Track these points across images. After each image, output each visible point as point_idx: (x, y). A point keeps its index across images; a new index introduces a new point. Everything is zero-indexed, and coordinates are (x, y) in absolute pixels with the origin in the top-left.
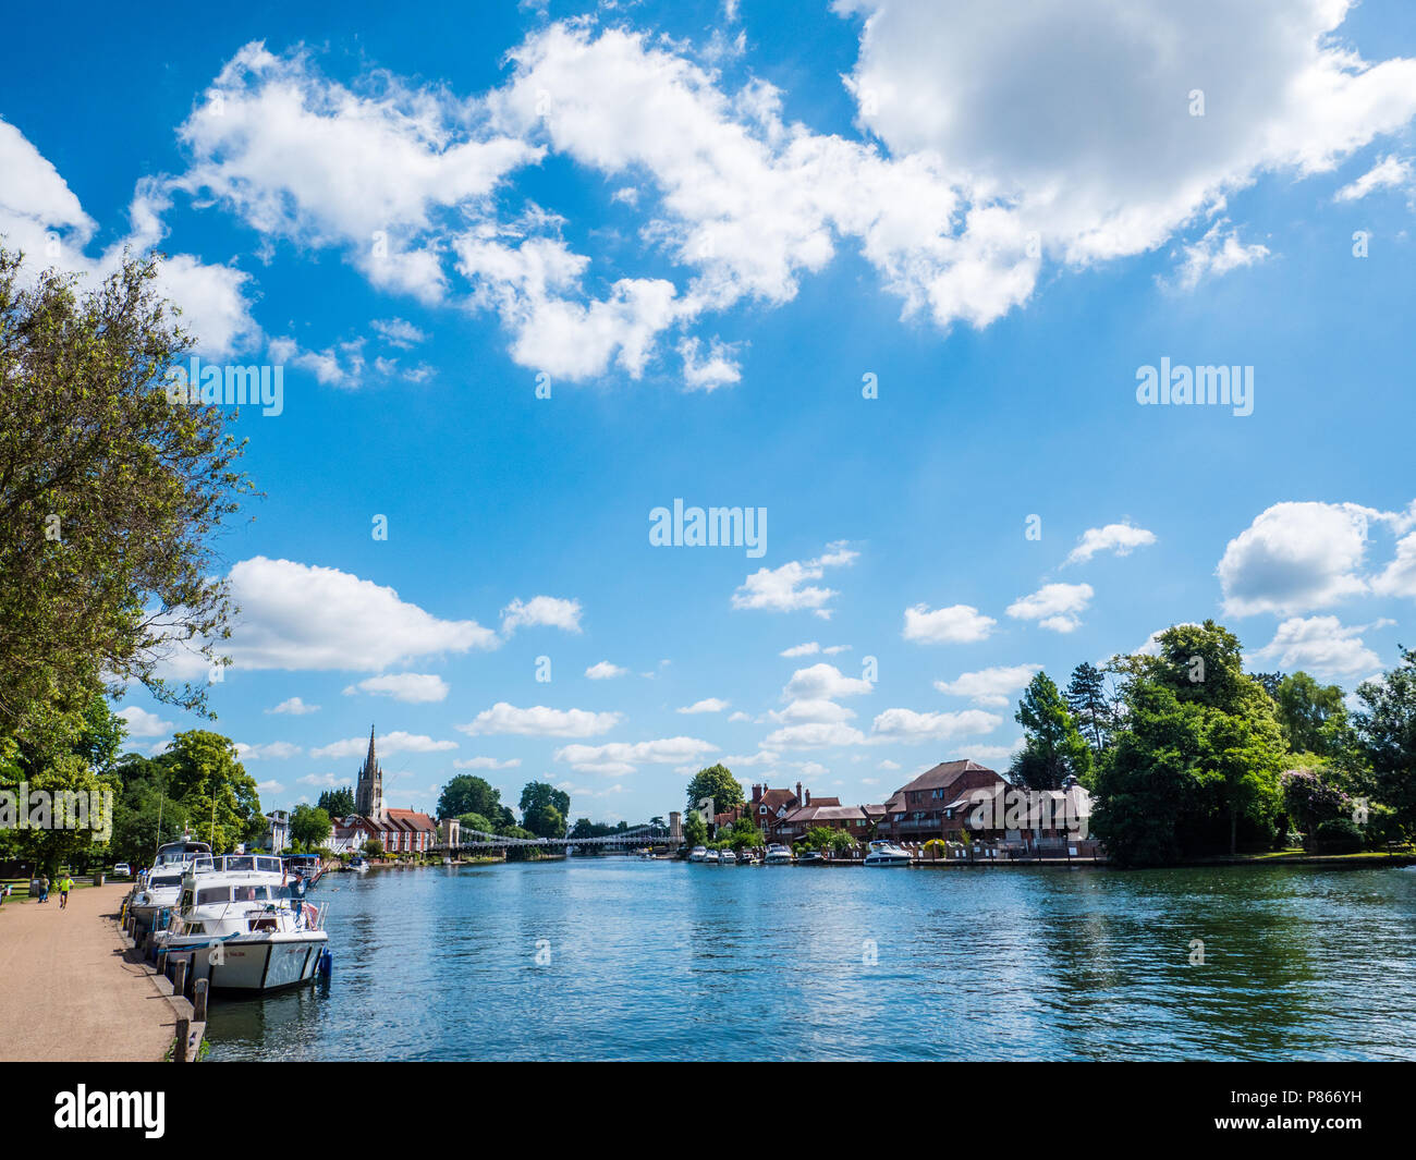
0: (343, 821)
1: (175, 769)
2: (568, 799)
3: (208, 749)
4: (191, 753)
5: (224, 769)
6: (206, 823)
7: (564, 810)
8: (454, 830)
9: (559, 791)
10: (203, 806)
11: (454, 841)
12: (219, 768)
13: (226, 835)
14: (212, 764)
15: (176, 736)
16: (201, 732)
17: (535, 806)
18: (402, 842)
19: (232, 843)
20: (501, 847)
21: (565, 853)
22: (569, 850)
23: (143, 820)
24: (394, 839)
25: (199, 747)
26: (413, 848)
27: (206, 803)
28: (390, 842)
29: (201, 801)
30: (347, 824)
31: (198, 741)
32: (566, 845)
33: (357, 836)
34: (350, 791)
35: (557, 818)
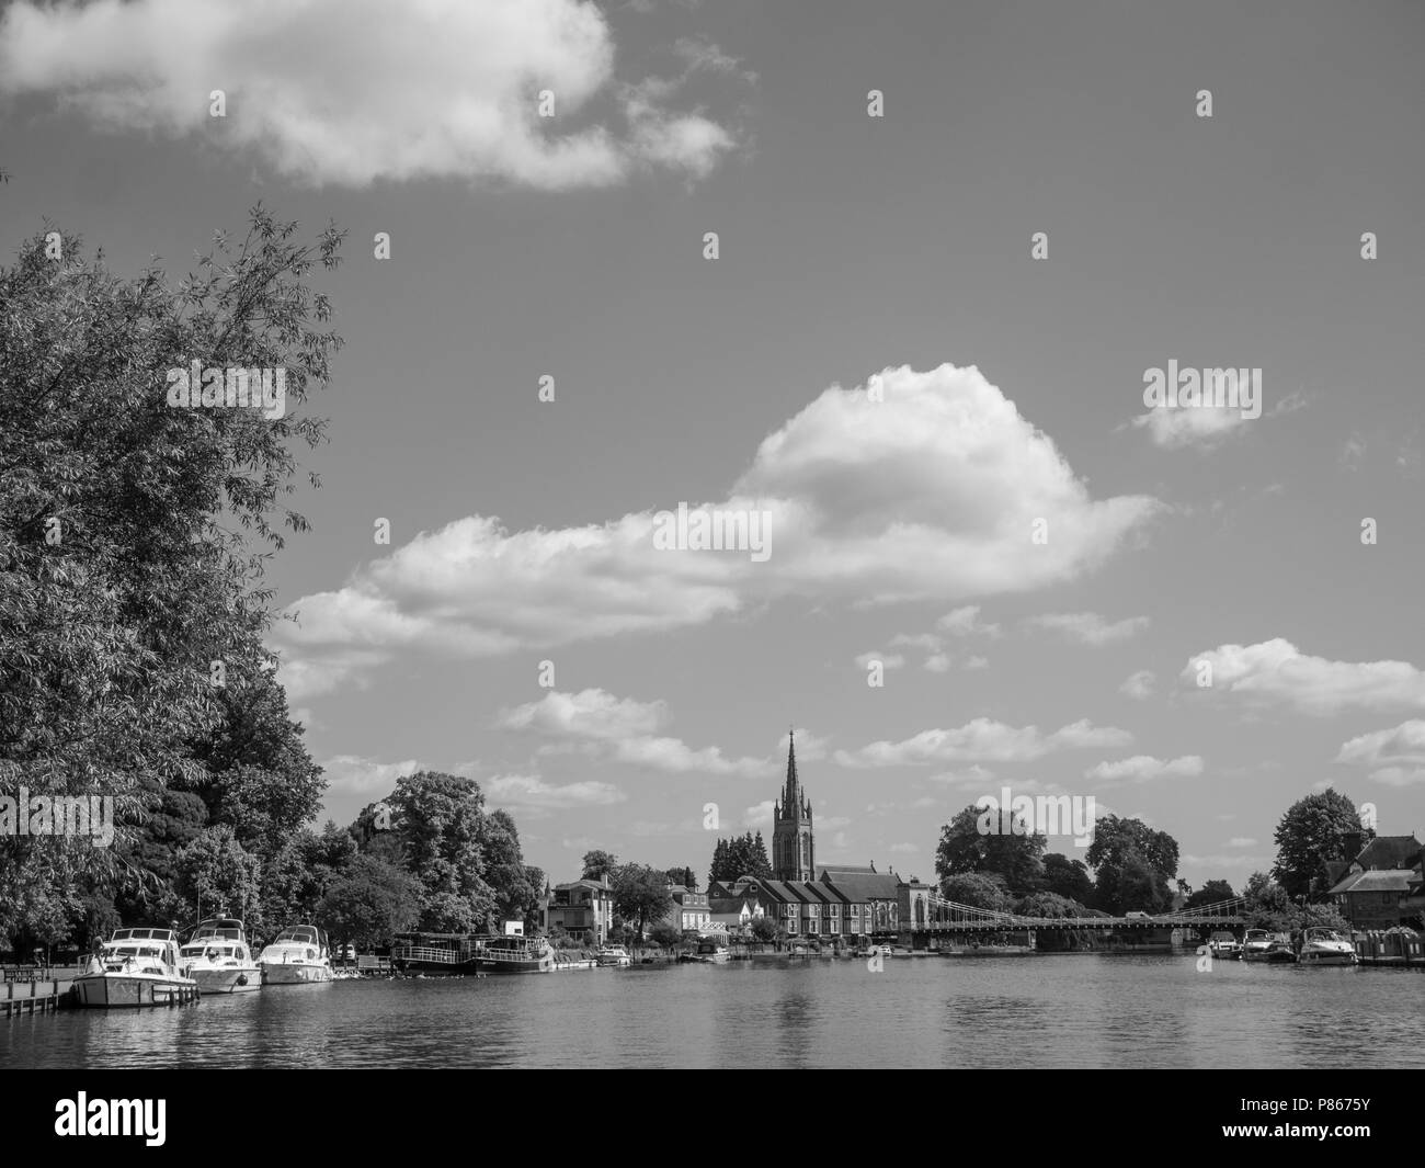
0: (732, 887)
1: (399, 825)
2: (1174, 845)
3: (438, 797)
4: (418, 803)
5: (465, 825)
6: (443, 894)
7: (1169, 868)
8: (919, 903)
9: (1157, 831)
10: (439, 872)
11: (920, 919)
12: (457, 822)
13: (473, 908)
14: (446, 816)
15: (400, 781)
16: (430, 776)
17: (1116, 859)
18: (826, 919)
19: (485, 920)
20: (1024, 929)
21: (1169, 942)
22: (1176, 937)
23: (343, 890)
24: (811, 916)
25: (429, 795)
26: (845, 929)
27: (443, 867)
28: (805, 919)
29: (436, 865)
30: (737, 892)
31: (426, 787)
32: (1169, 928)
33: (745, 910)
34: (759, 839)
35: (1148, 879)
